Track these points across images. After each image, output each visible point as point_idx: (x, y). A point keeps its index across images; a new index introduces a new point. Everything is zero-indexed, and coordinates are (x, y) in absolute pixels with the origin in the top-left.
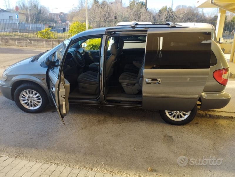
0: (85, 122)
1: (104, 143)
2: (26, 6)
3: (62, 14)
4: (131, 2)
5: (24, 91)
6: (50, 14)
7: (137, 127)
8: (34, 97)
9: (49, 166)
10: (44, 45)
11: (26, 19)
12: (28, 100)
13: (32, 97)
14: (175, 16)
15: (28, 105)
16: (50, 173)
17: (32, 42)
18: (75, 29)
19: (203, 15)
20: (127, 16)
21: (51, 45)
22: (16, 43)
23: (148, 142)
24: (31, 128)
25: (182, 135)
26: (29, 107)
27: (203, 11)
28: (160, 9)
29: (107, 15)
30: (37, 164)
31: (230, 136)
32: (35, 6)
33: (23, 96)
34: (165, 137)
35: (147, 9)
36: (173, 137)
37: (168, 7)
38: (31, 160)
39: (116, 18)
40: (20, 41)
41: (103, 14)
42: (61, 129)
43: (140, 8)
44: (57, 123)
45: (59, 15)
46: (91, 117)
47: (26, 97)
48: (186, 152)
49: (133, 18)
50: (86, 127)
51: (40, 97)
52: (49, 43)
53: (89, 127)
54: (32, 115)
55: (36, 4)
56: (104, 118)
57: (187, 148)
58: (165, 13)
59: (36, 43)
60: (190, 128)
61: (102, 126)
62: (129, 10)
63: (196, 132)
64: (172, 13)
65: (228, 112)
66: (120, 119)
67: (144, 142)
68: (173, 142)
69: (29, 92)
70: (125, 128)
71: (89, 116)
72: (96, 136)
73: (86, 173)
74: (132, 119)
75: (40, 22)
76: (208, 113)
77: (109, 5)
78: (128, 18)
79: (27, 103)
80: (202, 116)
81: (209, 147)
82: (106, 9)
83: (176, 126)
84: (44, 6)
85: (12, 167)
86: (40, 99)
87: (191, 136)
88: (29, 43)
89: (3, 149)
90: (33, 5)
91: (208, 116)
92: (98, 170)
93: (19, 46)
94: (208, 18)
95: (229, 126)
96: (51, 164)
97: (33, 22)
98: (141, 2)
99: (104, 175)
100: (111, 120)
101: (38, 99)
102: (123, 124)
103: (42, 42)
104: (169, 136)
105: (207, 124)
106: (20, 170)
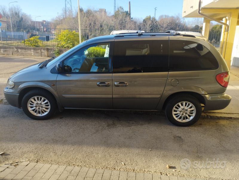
0: (96, 126)
1: (119, 145)
2: (6, 13)
3: (44, 23)
4: (116, 11)
5: (32, 98)
6: (32, 22)
7: (146, 130)
8: (43, 103)
9: (73, 168)
10: (32, 53)
11: (6, 27)
12: (36, 107)
13: (41, 104)
14: (159, 25)
15: (36, 112)
16: (76, 174)
17: (19, 50)
18: (65, 37)
19: (185, 24)
20: (113, 25)
21: (40, 53)
22: (2, 51)
23: (160, 143)
24: (43, 134)
25: (190, 135)
26: (37, 114)
27: (184, 21)
28: (144, 18)
29: (92, 23)
30: (60, 166)
31: (233, 134)
32: (16, 14)
33: (30, 102)
34: (174, 137)
35: (132, 18)
36: (183, 137)
37: (152, 17)
38: (53, 163)
39: (101, 26)
40: (6, 49)
41: (88, 22)
42: (73, 133)
43: (125, 17)
44: (68, 128)
45: (41, 23)
46: (99, 122)
47: (34, 104)
48: (197, 150)
49: (119, 27)
50: (97, 131)
51: (49, 104)
52: (37, 51)
53: (101, 131)
54: (40, 122)
55: (17, 12)
56: (113, 122)
57: (197, 147)
58: (149, 23)
59: (24, 51)
60: (195, 128)
61: (113, 130)
62: (114, 19)
63: (202, 132)
64: (155, 22)
65: (226, 113)
66: (128, 123)
67: (157, 142)
68: (183, 141)
69: (38, 98)
70: (135, 130)
71: (98, 121)
72: (109, 139)
73: (111, 173)
74: (140, 122)
75: (22, 29)
76: (209, 115)
77: (94, 14)
78: (114, 27)
79: (35, 109)
80: (204, 118)
81: (217, 145)
82: (92, 18)
83: (182, 128)
84: (25, 14)
85: (37, 171)
86: (48, 105)
87: (198, 136)
88: (15, 51)
89: (21, 155)
90: (13, 13)
91: (209, 117)
92: (121, 169)
93: (4, 55)
94: (190, 28)
95: (229, 125)
96: (75, 166)
97: (15, 30)
98: (126, 11)
99: (128, 173)
100: (120, 124)
101: (46, 106)
102: (133, 127)
103: (29, 50)
104: (178, 136)
105: (210, 124)
106: (45, 173)
